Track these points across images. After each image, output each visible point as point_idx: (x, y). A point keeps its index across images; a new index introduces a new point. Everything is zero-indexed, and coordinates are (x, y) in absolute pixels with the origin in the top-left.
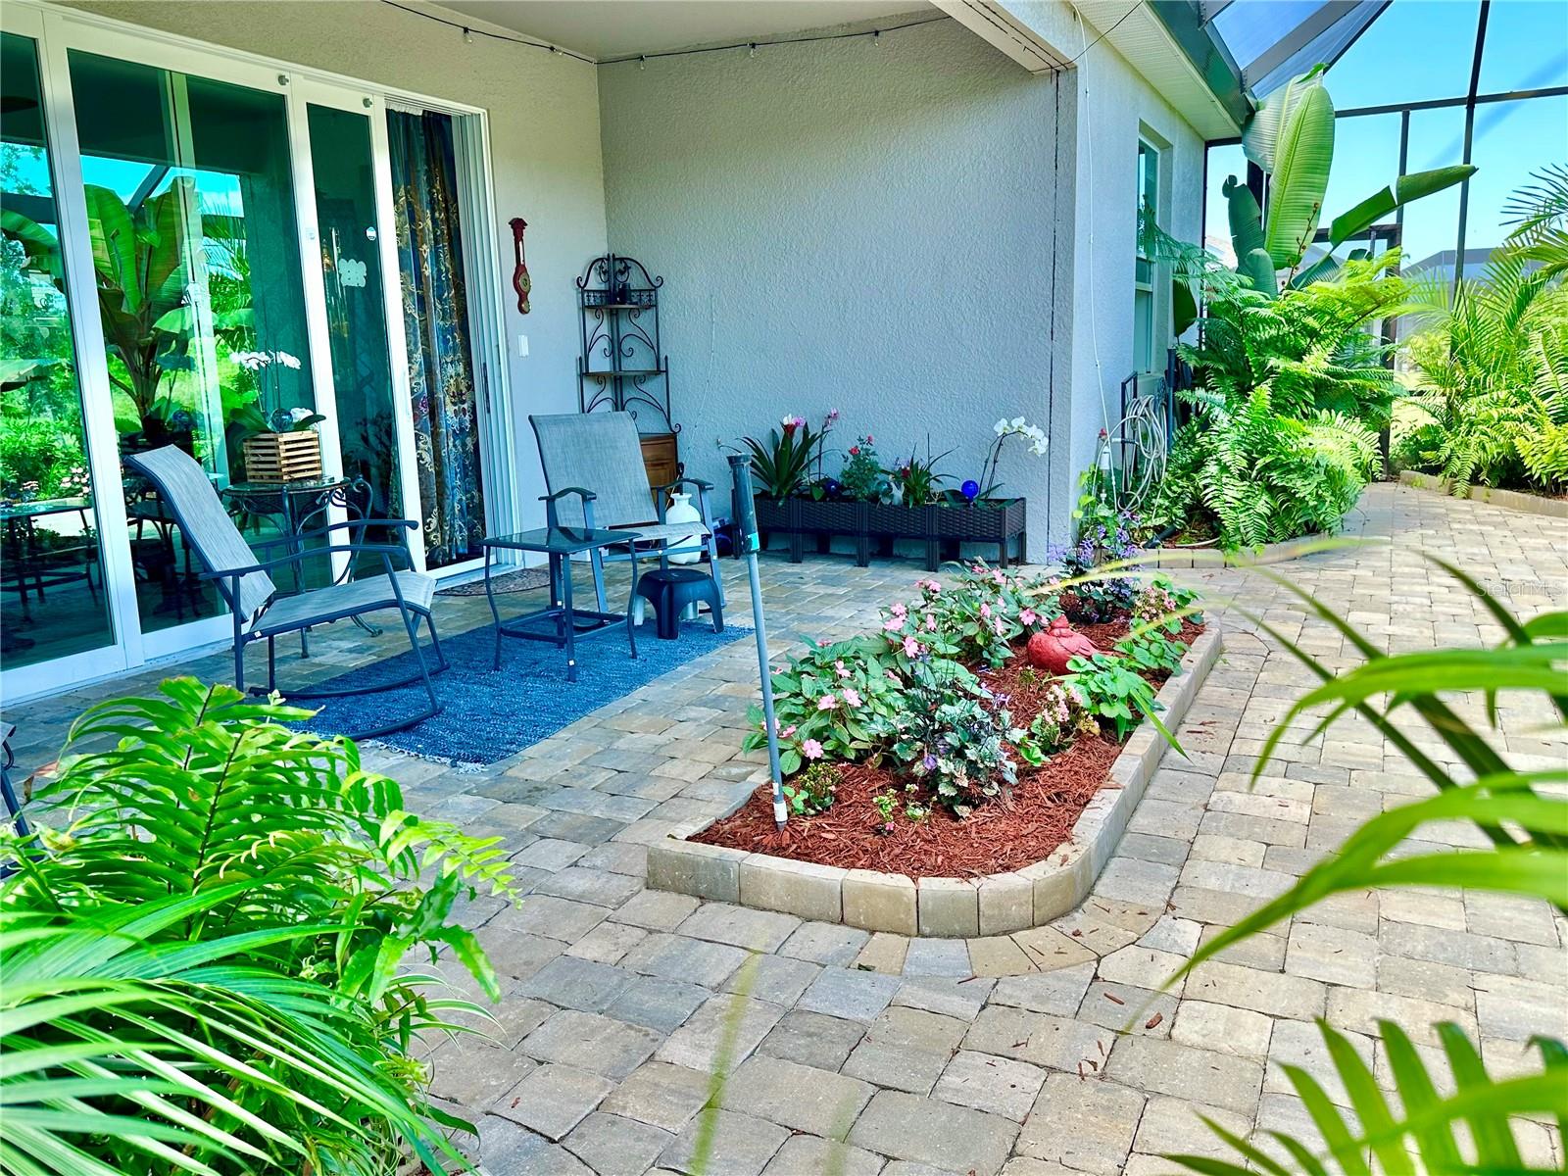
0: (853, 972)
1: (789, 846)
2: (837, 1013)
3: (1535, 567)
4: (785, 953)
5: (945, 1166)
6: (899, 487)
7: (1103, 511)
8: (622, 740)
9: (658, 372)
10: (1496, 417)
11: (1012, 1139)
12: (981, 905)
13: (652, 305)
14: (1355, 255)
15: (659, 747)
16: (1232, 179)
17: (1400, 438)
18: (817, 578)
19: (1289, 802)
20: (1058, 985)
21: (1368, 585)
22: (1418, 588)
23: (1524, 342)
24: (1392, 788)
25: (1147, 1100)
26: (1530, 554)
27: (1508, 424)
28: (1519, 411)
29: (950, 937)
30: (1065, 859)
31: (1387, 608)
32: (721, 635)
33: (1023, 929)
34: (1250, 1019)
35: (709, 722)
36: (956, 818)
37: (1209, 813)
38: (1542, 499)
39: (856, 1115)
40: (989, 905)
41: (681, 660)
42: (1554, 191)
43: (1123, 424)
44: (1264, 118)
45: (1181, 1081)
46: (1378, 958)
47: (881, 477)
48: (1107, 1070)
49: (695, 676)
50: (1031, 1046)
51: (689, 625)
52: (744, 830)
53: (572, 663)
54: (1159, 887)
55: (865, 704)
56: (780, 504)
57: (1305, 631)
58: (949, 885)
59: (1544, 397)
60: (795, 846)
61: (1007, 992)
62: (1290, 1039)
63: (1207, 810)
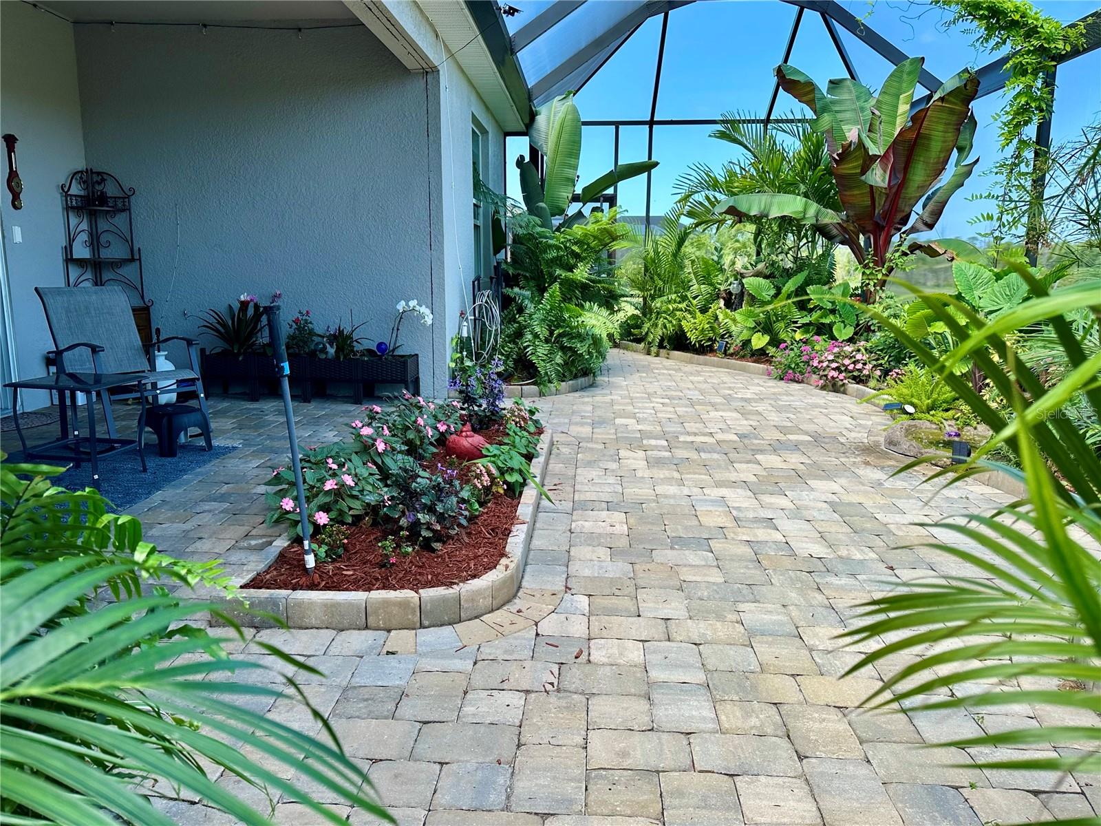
0: (383, 657)
1: (319, 583)
2: (380, 683)
3: (702, 392)
4: (331, 653)
5: (480, 761)
6: (332, 346)
7: (468, 363)
8: (154, 530)
9: (132, 260)
10: (671, 309)
11: (517, 737)
12: (462, 602)
13: (126, 209)
14: (594, 210)
15: (186, 532)
16: (522, 157)
17: (619, 322)
18: (275, 411)
19: (615, 524)
20: (517, 642)
21: (620, 404)
22: (647, 405)
23: (682, 267)
24: (666, 511)
25: (588, 699)
26: (697, 385)
27: (678, 313)
28: (683, 306)
29: (442, 625)
30: (507, 567)
31: (633, 416)
32: (212, 452)
33: (486, 614)
34: (630, 644)
35: (222, 512)
36: (433, 550)
37: (573, 535)
38: (696, 356)
39: (412, 742)
40: (466, 601)
41: (184, 471)
42: (700, 179)
43: (474, 308)
44: (541, 120)
45: (604, 684)
46: (686, 602)
47: (316, 339)
48: (560, 686)
49: (200, 481)
50: (511, 680)
51: (183, 447)
52: (282, 578)
53: (96, 477)
54: (558, 578)
55: (356, 484)
56: (240, 359)
57: (595, 430)
58: (440, 591)
59: (695, 298)
60: (324, 583)
61: (487, 652)
62: (654, 652)
63: (572, 533)
